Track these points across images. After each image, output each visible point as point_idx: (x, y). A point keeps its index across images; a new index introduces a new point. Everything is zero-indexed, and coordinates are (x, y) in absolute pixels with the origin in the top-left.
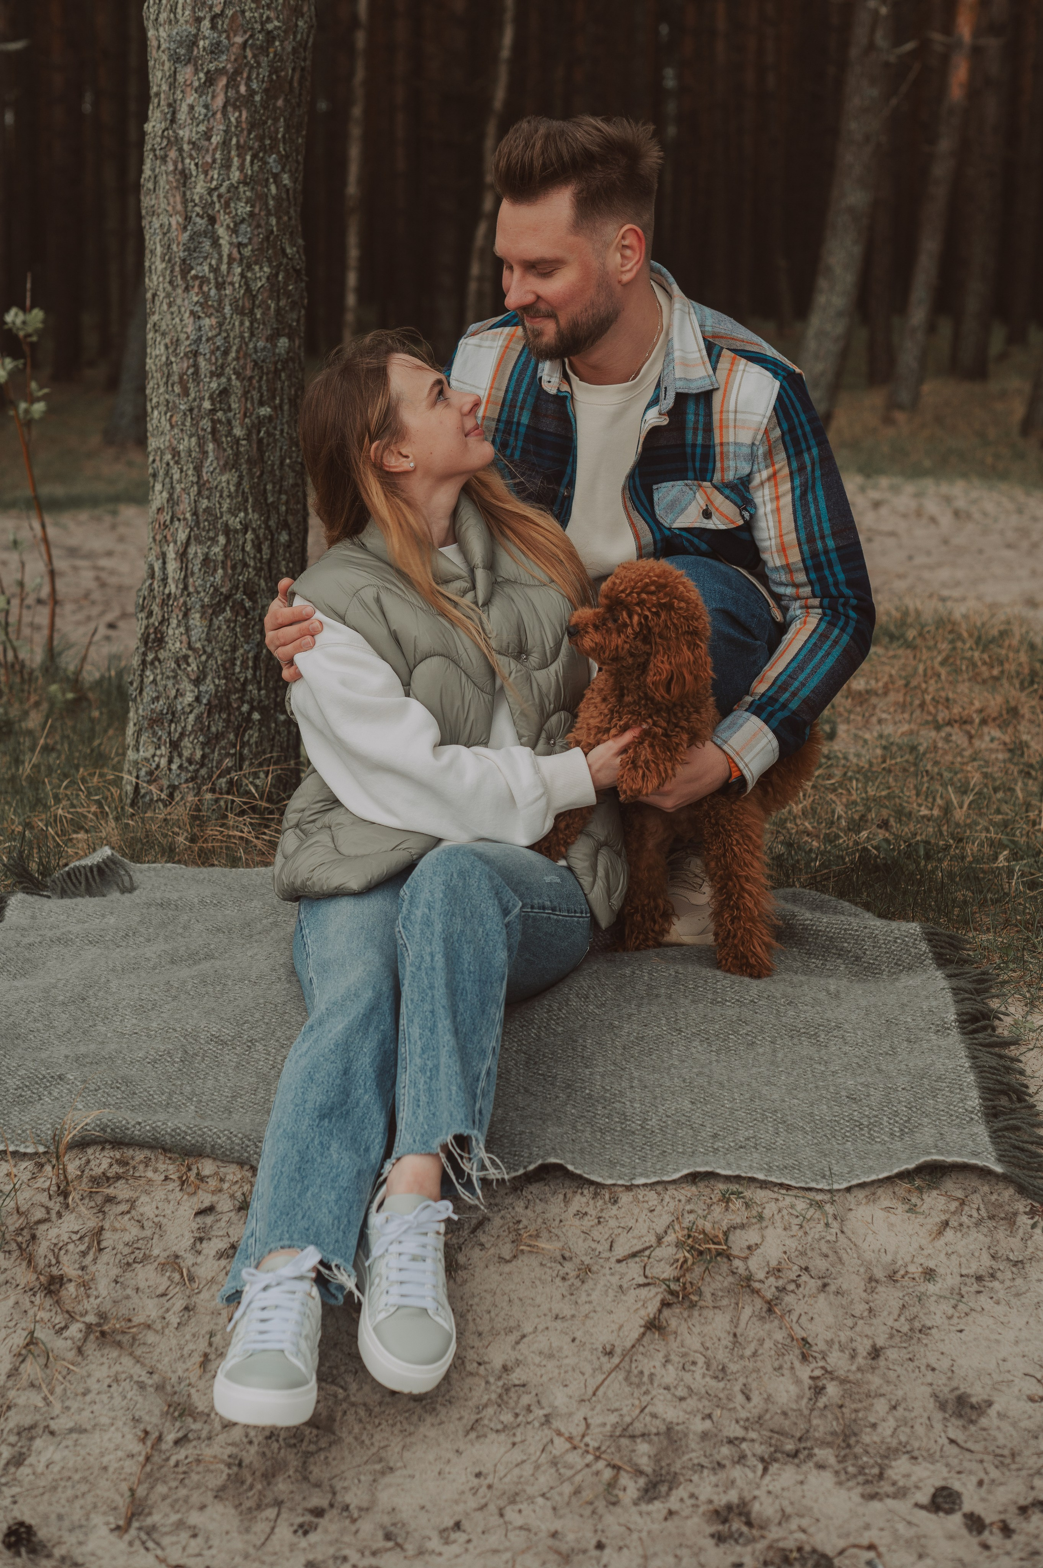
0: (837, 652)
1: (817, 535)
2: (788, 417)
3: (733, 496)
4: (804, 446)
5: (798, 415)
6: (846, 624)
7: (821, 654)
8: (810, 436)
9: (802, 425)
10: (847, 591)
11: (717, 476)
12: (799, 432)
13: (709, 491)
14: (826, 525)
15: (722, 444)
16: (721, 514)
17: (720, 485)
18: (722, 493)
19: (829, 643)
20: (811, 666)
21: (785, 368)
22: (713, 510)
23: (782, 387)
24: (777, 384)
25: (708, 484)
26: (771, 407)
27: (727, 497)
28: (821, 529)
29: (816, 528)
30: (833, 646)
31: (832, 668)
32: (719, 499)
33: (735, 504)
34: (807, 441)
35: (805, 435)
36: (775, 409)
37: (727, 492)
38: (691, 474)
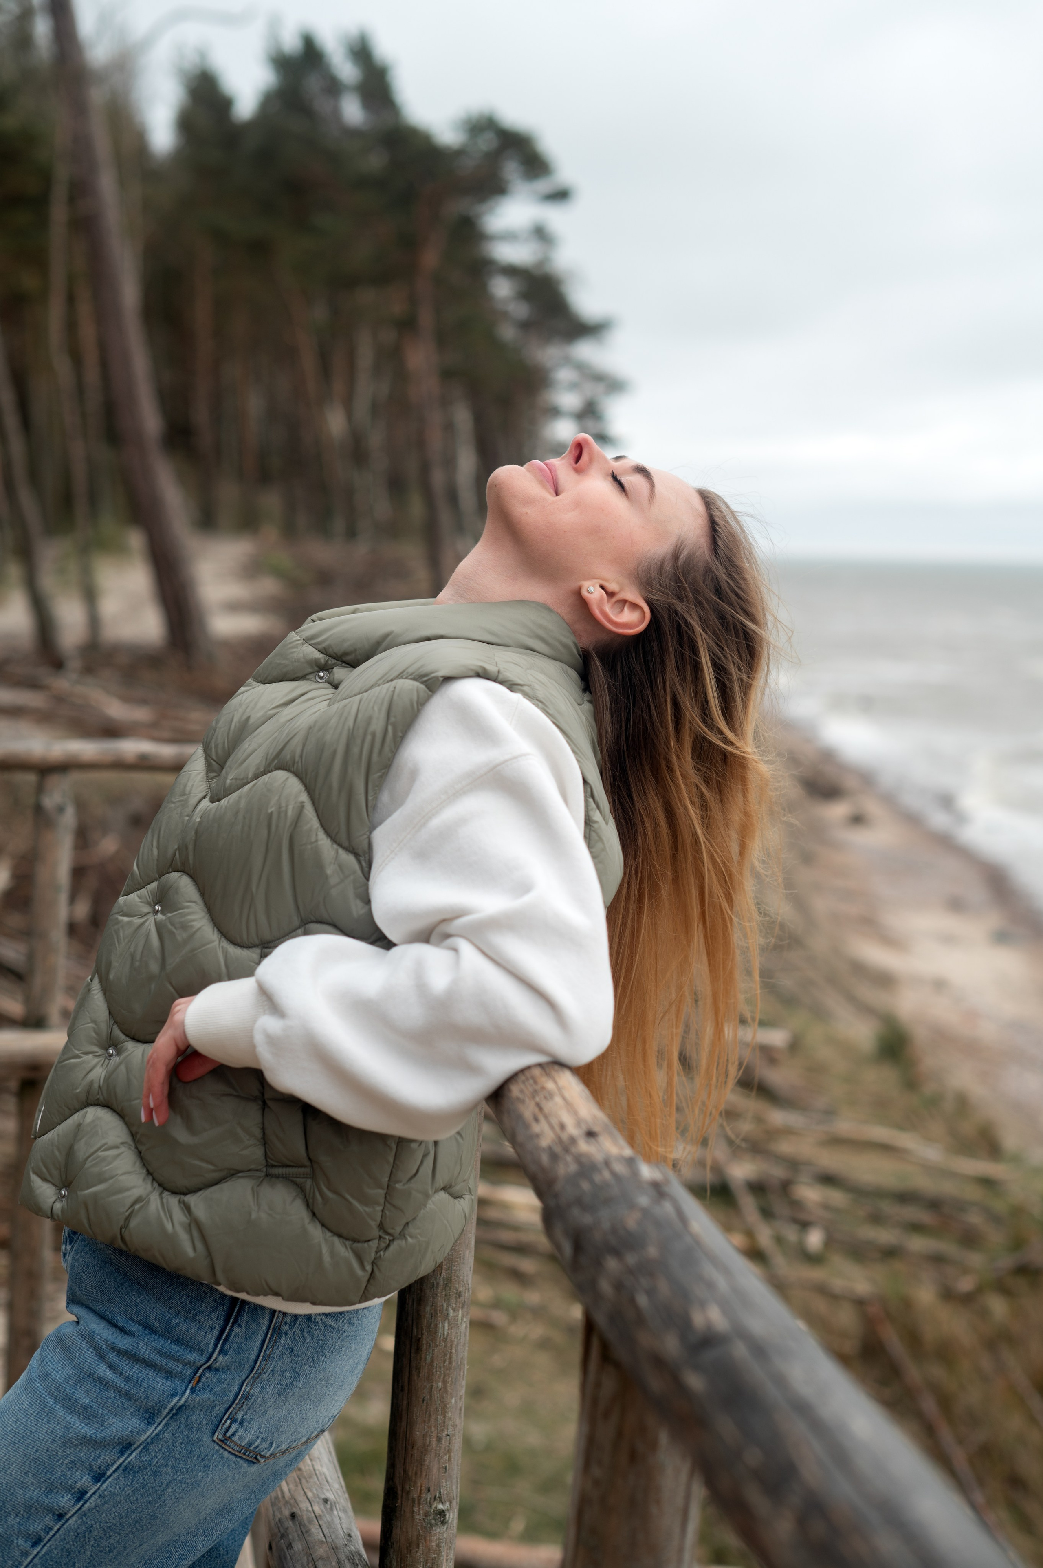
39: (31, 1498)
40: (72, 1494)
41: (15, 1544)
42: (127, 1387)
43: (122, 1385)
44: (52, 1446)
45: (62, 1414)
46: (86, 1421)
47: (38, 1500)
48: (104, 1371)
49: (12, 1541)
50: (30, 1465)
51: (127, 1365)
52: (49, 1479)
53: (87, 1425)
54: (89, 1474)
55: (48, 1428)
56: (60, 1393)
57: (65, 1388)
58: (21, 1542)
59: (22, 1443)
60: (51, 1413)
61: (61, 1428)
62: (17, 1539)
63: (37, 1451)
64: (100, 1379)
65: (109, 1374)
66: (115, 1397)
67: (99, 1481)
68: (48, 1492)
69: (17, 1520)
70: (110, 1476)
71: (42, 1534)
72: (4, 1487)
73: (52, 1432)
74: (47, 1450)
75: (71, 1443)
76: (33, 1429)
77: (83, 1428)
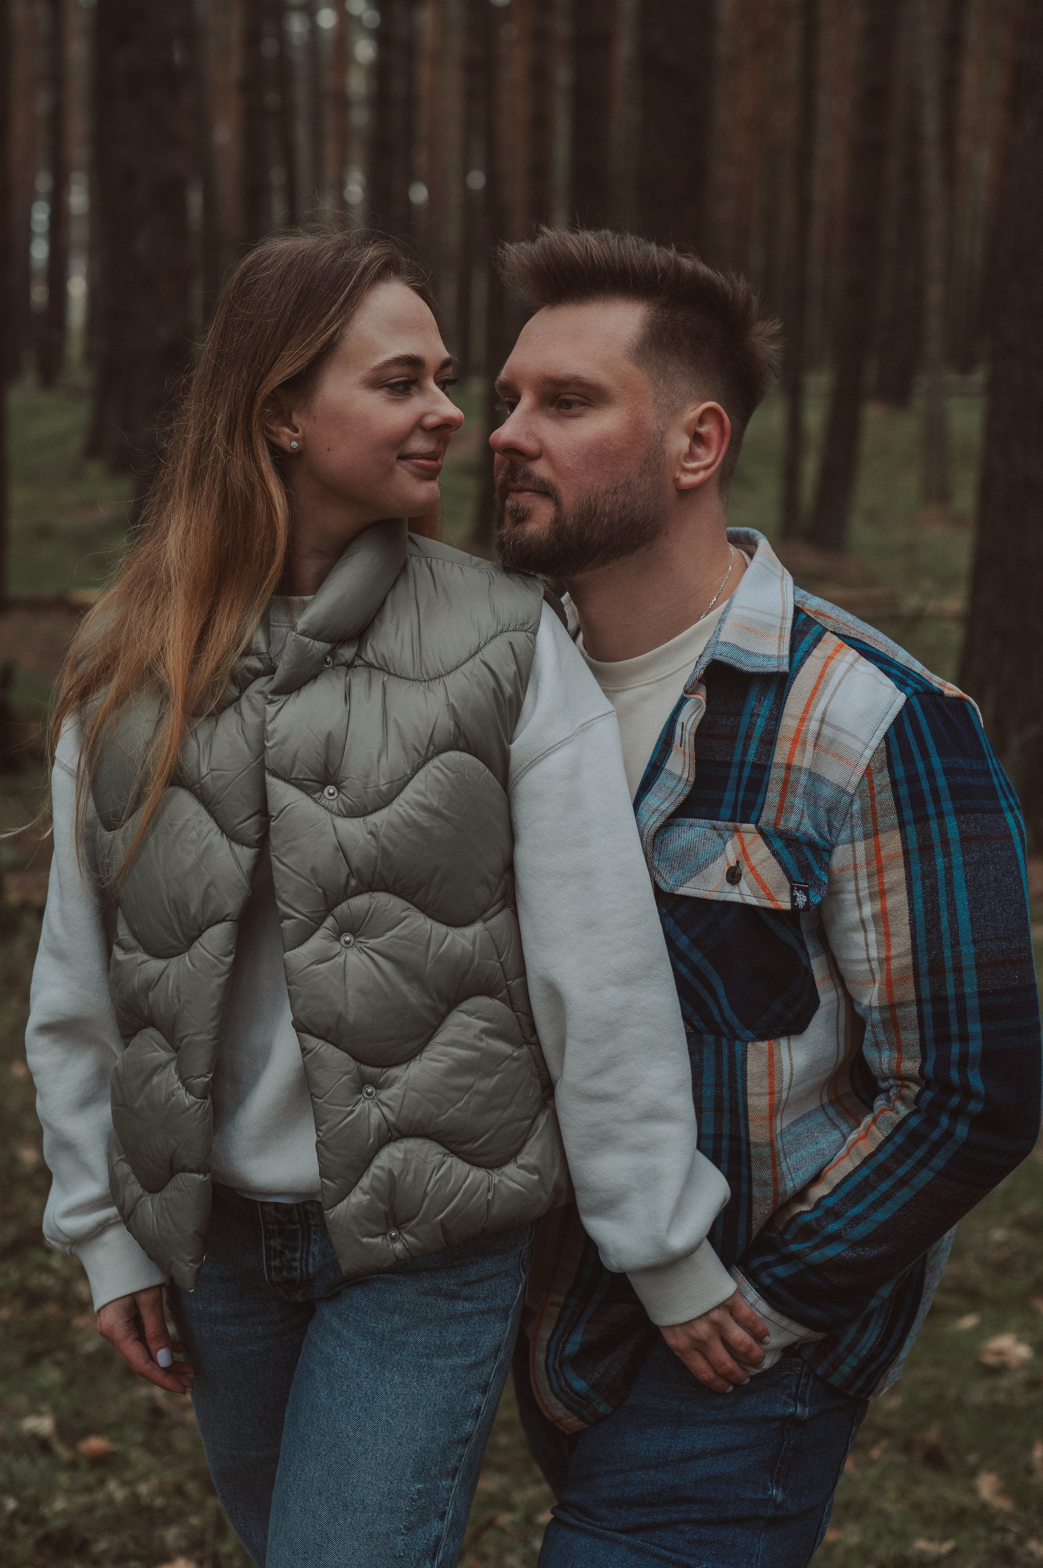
1: (949, 964)
2: (907, 758)
3: (785, 855)
4: (931, 809)
5: (925, 755)
8: (945, 794)
9: (931, 774)
11: (768, 815)
12: (925, 785)
13: (748, 838)
14: (968, 950)
15: (789, 767)
16: (757, 877)
17: (769, 829)
18: (769, 844)
21: (919, 680)
22: (745, 869)
23: (908, 704)
24: (901, 698)
25: (752, 826)
26: (880, 734)
27: (775, 853)
28: (957, 956)
29: (948, 953)
32: (760, 852)
33: (786, 871)
34: (937, 801)
35: (935, 791)
36: (886, 737)
37: (778, 844)
38: (726, 811)
39: (444, 1443)
40: (471, 1418)
41: (441, 1487)
42: (488, 1305)
43: (484, 1306)
44: (447, 1391)
45: (442, 1363)
46: (465, 1354)
47: (449, 1441)
48: (463, 1306)
49: (439, 1487)
50: (433, 1420)
51: (479, 1288)
52: (453, 1419)
53: (466, 1356)
54: (479, 1392)
55: (435, 1382)
56: (431, 1349)
57: (434, 1341)
58: (444, 1483)
59: (417, 1408)
60: (431, 1369)
61: (448, 1374)
62: (441, 1483)
63: (435, 1405)
64: (463, 1315)
65: (469, 1306)
66: (479, 1319)
67: (486, 1391)
68: (455, 1430)
69: (437, 1468)
70: (492, 1382)
71: (458, 1464)
72: (419, 1452)
73: (441, 1382)
74: (444, 1398)
75: (461, 1378)
76: (422, 1391)
77: (466, 1361)
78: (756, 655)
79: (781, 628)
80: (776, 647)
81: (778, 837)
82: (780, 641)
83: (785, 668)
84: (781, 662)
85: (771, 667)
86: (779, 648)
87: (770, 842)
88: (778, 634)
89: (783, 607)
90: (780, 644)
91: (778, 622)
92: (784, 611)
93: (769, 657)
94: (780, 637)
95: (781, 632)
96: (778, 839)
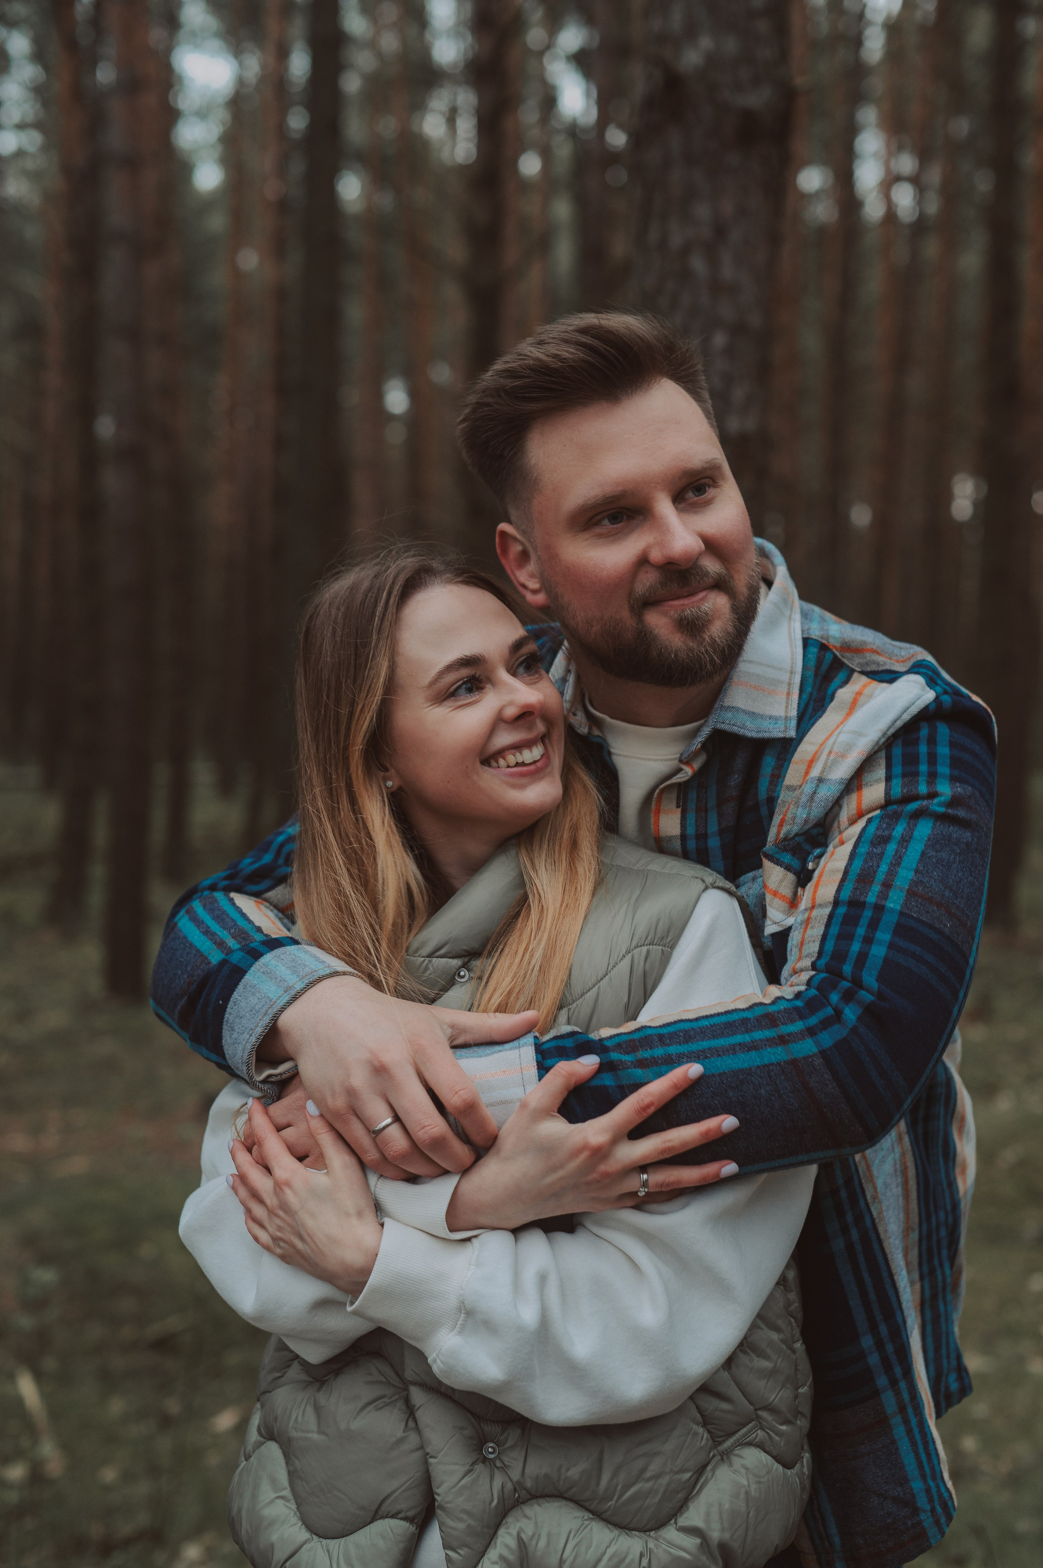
0: (776, 1055)
6: (826, 1024)
7: (739, 1039)
10: (870, 978)
18: (777, 863)
19: (768, 1033)
20: (705, 1044)
30: (772, 1042)
31: (748, 1072)
37: (785, 858)
78: (762, 717)
79: (789, 684)
80: (783, 707)
81: (783, 851)
82: (788, 699)
83: (792, 733)
84: (788, 725)
85: (777, 731)
86: (787, 707)
87: (778, 860)
88: (785, 691)
89: (792, 659)
90: (787, 703)
91: (786, 677)
92: (793, 664)
93: (775, 719)
94: (788, 694)
95: (789, 689)
96: (785, 853)
